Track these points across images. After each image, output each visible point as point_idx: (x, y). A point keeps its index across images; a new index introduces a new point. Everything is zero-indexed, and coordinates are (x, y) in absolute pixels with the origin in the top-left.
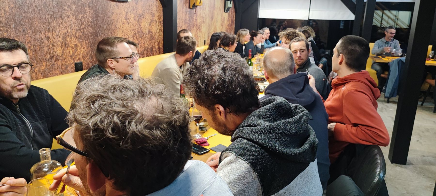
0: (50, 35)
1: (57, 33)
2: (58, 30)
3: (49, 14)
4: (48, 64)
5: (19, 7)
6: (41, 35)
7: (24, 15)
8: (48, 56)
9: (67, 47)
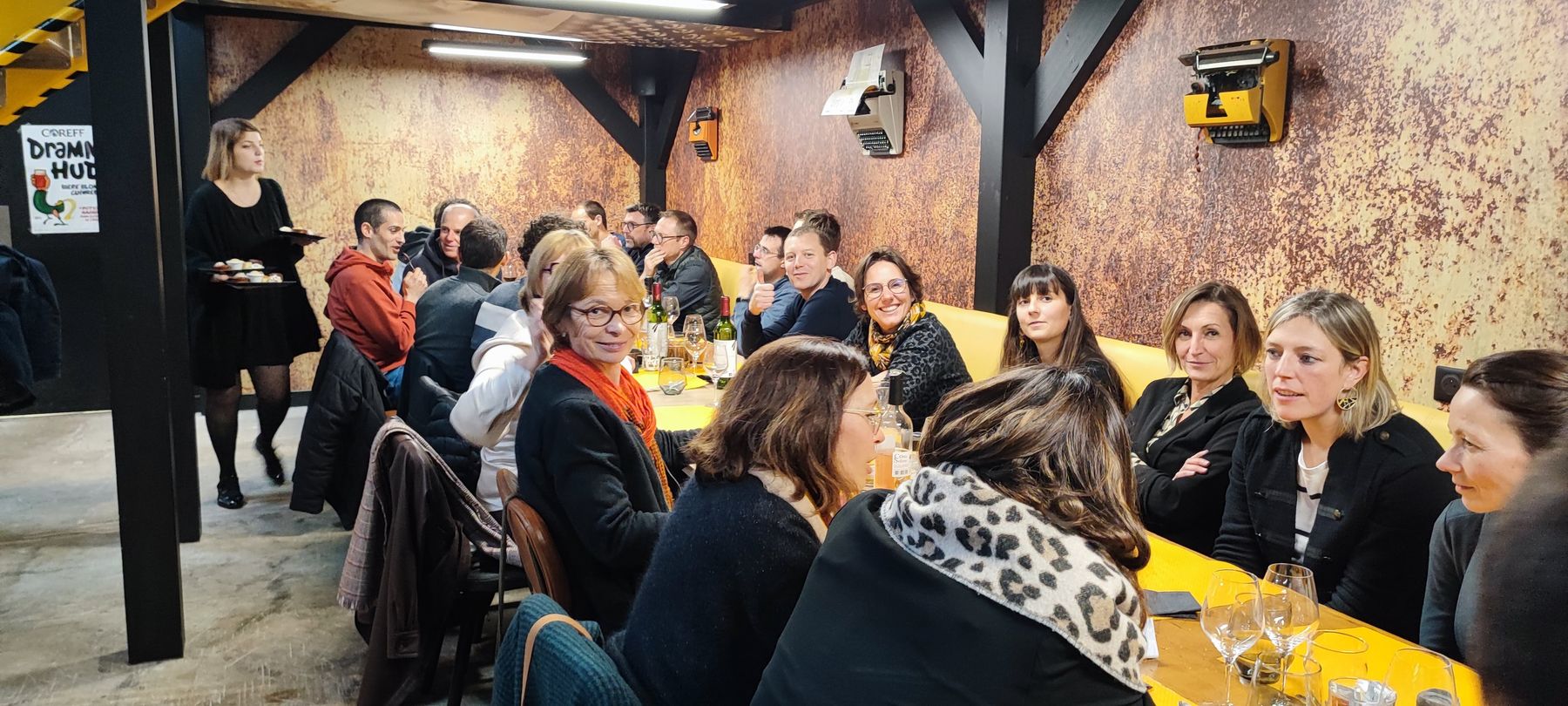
5: (778, 178)
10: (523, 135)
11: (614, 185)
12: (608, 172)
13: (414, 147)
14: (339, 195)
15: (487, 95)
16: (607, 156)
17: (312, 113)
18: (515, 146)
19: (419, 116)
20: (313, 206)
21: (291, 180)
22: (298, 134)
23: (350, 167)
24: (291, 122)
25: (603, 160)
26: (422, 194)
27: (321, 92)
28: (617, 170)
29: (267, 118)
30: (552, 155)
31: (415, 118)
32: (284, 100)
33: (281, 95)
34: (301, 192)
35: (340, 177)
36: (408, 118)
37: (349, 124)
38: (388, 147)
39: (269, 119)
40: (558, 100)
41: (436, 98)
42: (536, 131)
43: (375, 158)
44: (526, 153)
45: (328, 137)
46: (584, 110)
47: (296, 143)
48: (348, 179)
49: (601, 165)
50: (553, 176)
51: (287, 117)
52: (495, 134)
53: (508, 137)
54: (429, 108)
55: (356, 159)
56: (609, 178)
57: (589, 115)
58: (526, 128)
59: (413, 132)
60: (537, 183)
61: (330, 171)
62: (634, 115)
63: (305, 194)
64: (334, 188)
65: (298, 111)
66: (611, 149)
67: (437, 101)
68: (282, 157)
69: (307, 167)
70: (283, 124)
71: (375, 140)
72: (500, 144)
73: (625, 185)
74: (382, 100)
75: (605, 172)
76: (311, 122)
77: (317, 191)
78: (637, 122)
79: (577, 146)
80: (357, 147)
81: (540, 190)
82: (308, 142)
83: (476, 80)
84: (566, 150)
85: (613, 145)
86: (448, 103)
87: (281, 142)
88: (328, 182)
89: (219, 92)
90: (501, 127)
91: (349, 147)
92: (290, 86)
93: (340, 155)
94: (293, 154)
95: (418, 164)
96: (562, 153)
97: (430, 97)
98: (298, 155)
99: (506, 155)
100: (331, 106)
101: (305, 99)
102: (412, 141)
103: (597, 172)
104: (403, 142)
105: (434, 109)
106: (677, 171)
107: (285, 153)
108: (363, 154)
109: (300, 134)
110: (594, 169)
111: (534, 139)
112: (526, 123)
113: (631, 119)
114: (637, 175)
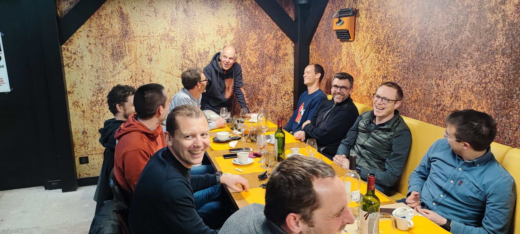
0: (441, 82)
1: (449, 82)
2: (450, 79)
3: (443, 62)
4: (434, 110)
5: (418, 55)
6: (432, 81)
7: (421, 62)
8: (435, 103)
9: (458, 100)
10: (232, 29)
11: (280, 55)
12: (277, 48)
13: (173, 38)
14: (133, 67)
15: (212, 6)
16: (277, 39)
17: (116, 20)
18: (228, 35)
19: (176, 20)
20: (119, 73)
21: (106, 59)
22: (109, 33)
23: (139, 50)
24: (105, 26)
25: (275, 41)
26: (178, 64)
27: (121, 8)
28: (283, 47)
29: (91, 24)
30: (248, 39)
31: (173, 21)
32: (100, 13)
33: (98, 10)
34: (112, 65)
35: (133, 56)
36: (170, 21)
37: (137, 26)
38: (159, 38)
39: (93, 24)
40: (251, 8)
41: (185, 10)
42: (239, 26)
43: (152, 44)
44: (234, 39)
45: (125, 34)
46: (265, 14)
47: (108, 38)
48: (138, 57)
49: (274, 44)
50: (249, 51)
51: (103, 23)
52: (217, 29)
53: (224, 30)
54: (181, 15)
55: (142, 46)
56: (278, 51)
57: (268, 16)
58: (234, 25)
59: (173, 29)
60: (240, 55)
61: (128, 53)
62: (292, 15)
63: (115, 66)
64: (130, 62)
65: (108, 19)
66: (279, 35)
67: (185, 11)
68: (100, 46)
69: (115, 51)
70: (100, 27)
71: (152, 34)
72: (220, 35)
73: (286, 55)
74: (155, 11)
75: (276, 48)
76: (116, 26)
77: (121, 64)
78: (293, 19)
79: (261, 34)
80: (142, 39)
81: (242, 59)
82: (115, 37)
84: (255, 36)
85: (280, 33)
86: (192, 11)
87: (100, 37)
88: (126, 59)
89: (63, 10)
90: (220, 25)
91: (137, 39)
92: (103, 5)
93: (133, 44)
94: (107, 44)
95: (176, 47)
96: (253, 37)
97: (181, 9)
98: (109, 44)
99: (223, 40)
100: (127, 16)
101: (112, 12)
102: (172, 34)
103: (271, 48)
104: (167, 35)
105: (184, 16)
106: (318, 47)
107: (102, 44)
108: (146, 42)
109: (110, 33)
110: (270, 47)
111: (238, 32)
112: (234, 22)
113: (290, 17)
114: (293, 49)
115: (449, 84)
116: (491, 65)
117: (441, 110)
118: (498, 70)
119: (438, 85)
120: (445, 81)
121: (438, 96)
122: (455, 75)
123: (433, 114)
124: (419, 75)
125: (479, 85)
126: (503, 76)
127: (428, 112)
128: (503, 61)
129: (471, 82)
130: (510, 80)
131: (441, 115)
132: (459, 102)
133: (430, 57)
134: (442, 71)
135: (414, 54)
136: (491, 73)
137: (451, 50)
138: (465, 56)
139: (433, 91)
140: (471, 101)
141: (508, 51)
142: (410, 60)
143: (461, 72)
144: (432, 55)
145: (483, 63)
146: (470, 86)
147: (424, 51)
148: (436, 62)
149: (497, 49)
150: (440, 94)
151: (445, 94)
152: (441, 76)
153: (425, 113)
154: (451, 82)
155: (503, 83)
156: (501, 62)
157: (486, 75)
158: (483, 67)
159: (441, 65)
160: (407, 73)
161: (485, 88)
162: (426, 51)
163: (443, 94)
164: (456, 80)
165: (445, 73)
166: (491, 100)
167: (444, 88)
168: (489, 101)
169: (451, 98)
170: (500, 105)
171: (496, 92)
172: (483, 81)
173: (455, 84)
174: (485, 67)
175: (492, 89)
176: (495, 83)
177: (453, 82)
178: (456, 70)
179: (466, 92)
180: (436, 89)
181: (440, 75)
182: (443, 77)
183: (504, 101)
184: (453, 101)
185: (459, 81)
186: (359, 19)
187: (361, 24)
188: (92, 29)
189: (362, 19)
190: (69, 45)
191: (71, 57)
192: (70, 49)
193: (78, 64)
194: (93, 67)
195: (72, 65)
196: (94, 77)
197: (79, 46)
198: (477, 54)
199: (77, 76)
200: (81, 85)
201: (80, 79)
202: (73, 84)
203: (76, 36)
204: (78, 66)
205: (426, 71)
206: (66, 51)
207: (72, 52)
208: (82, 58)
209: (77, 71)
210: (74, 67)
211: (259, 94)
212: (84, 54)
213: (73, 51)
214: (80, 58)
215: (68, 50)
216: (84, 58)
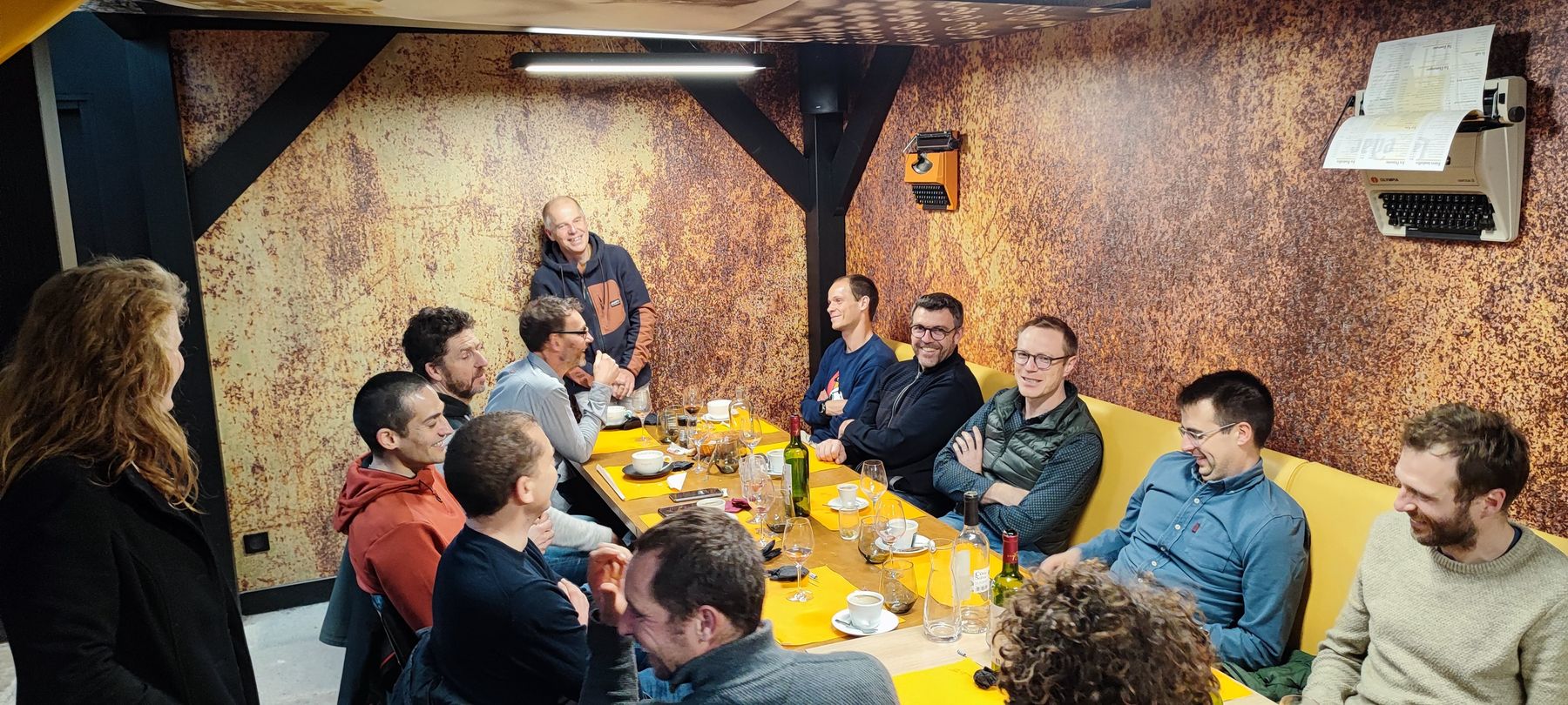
0: (1160, 316)
1: (1176, 315)
2: (1180, 309)
3: (1162, 270)
4: (1149, 381)
5: (1109, 251)
6: (1141, 314)
7: (1115, 267)
8: (1151, 364)
9: (1198, 357)
10: (646, 180)
11: (771, 242)
12: (763, 225)
13: (491, 208)
14: (386, 288)
15: (592, 124)
16: (762, 201)
17: (340, 168)
18: (634, 195)
19: (497, 161)
20: (349, 305)
21: (315, 270)
22: (322, 201)
23: (401, 244)
24: (311, 184)
25: (755, 208)
26: (506, 276)
27: (353, 137)
28: (775, 221)
29: (275, 181)
30: (685, 205)
31: (491, 164)
32: (298, 152)
33: (293, 144)
34: (330, 286)
35: (386, 260)
36: (481, 166)
37: (396, 182)
38: (453, 211)
39: (280, 181)
40: (691, 125)
41: (520, 134)
42: (663, 172)
43: (437, 227)
44: (651, 205)
45: (366, 202)
46: (728, 137)
47: (320, 214)
48: (399, 262)
49: (754, 215)
50: (689, 235)
51: (304, 176)
52: (605, 180)
53: (624, 184)
54: (510, 148)
55: (409, 231)
56: (764, 231)
57: (735, 145)
58: (648, 169)
59: (489, 186)
60: (667, 246)
61: (371, 253)
62: (796, 139)
63: (337, 288)
64: (380, 276)
65: (320, 166)
66: (767, 191)
67: (521, 137)
68: (299, 238)
69: (337, 249)
70: (299, 188)
71: (435, 201)
72: (613, 195)
73: (785, 240)
74: (442, 142)
75: (759, 224)
76: (340, 182)
77: (354, 281)
78: (801, 149)
79: (720, 190)
80: (410, 214)
81: (672, 256)
82: (339, 211)
83: (575, 103)
84: (705, 197)
85: (768, 185)
86: (538, 140)
87: (298, 214)
88: (369, 268)
89: (199, 146)
90: (613, 170)
91: (397, 214)
92: (306, 130)
93: (386, 227)
94: (315, 232)
95: (498, 232)
96: (699, 200)
97: (511, 132)
98: (323, 232)
99: (622, 210)
100: (368, 155)
101: (328, 147)
102: (488, 199)
103: (748, 224)
104: (475, 202)
105: (518, 149)
106: (868, 220)
107: (304, 231)
108: (419, 222)
109: (325, 202)
110: (744, 221)
111: (659, 187)
112: (648, 161)
113: (792, 144)
114: (802, 225)
115: (1178, 321)
116: (1259, 280)
117: (1165, 380)
118: (1274, 292)
119: (1155, 323)
120: (1168, 313)
121: (1155, 347)
122: (1188, 299)
123: (1149, 388)
124: (1112, 298)
125: (1238, 324)
126: (1284, 304)
127: (1138, 385)
128: (1283, 272)
129: (1221, 317)
130: (1298, 315)
131: (1165, 390)
132: (1201, 361)
133: (1134, 258)
134: (1162, 291)
135: (1099, 249)
136: (1260, 298)
137: (1177, 243)
138: (1207, 257)
139: (1144, 335)
140: (1224, 358)
141: (1292, 251)
142: (1091, 263)
143: (1201, 294)
144: (1139, 253)
145: (1243, 275)
146: (1220, 326)
147: (1121, 243)
148: (1147, 270)
149: (1268, 246)
150: (1159, 342)
151: (1170, 343)
152: (1159, 302)
153: (1130, 388)
154: (1181, 317)
155: (1285, 320)
156: (1279, 274)
157: (1250, 301)
158: (1244, 285)
159: (1158, 276)
160: (1087, 293)
161: (1250, 331)
162: (1124, 242)
163: (1166, 344)
164: (1192, 311)
165: (1168, 294)
166: (1264, 358)
167: (1167, 329)
168: (1260, 359)
169: (1183, 353)
170: (1283, 368)
171: (1273, 340)
172: (1246, 314)
173: (1189, 320)
174: (1247, 285)
175: (1264, 333)
176: (1269, 319)
177: (1185, 316)
178: (1191, 288)
179: (1212, 339)
180: (1151, 332)
181: (1158, 299)
182: (1164, 305)
183: (1289, 359)
184: (1188, 359)
185: (1197, 315)
186: (967, 159)
187: (974, 171)
188: (276, 194)
189: (976, 159)
190: (214, 238)
191: (220, 270)
192: (217, 249)
193: (239, 287)
194: (279, 294)
195: (224, 291)
196: (282, 320)
197: (241, 238)
198: (1229, 255)
199: (237, 318)
200: (248, 342)
201: (245, 325)
202: (226, 341)
203: (235, 214)
204: (240, 292)
205: (1126, 290)
206: (208, 253)
207: (224, 257)
208: (251, 271)
209: (237, 304)
210: (230, 294)
211: (720, 344)
212: (256, 259)
213: (225, 254)
214: (245, 270)
215: (212, 252)
216: (256, 271)
